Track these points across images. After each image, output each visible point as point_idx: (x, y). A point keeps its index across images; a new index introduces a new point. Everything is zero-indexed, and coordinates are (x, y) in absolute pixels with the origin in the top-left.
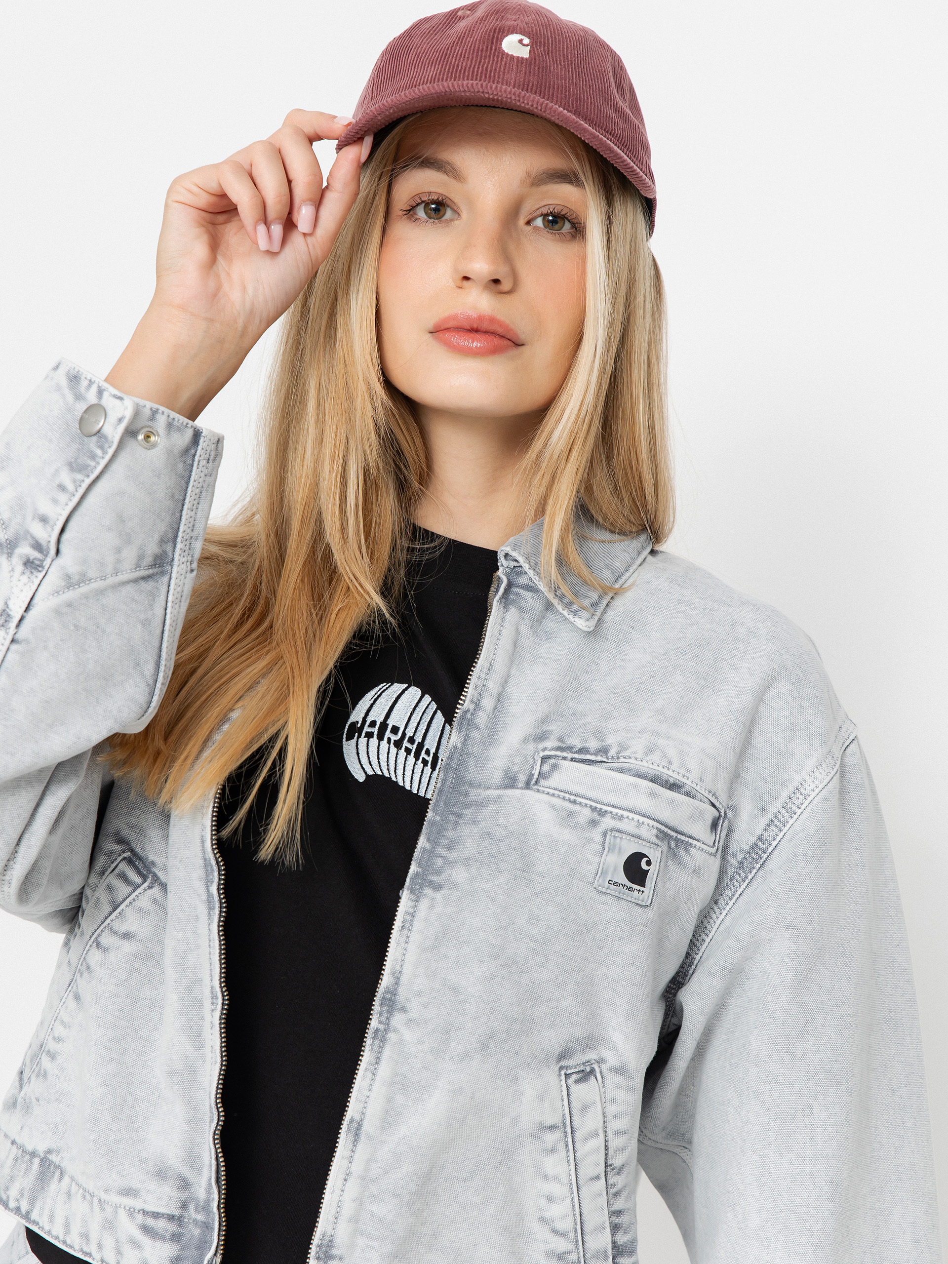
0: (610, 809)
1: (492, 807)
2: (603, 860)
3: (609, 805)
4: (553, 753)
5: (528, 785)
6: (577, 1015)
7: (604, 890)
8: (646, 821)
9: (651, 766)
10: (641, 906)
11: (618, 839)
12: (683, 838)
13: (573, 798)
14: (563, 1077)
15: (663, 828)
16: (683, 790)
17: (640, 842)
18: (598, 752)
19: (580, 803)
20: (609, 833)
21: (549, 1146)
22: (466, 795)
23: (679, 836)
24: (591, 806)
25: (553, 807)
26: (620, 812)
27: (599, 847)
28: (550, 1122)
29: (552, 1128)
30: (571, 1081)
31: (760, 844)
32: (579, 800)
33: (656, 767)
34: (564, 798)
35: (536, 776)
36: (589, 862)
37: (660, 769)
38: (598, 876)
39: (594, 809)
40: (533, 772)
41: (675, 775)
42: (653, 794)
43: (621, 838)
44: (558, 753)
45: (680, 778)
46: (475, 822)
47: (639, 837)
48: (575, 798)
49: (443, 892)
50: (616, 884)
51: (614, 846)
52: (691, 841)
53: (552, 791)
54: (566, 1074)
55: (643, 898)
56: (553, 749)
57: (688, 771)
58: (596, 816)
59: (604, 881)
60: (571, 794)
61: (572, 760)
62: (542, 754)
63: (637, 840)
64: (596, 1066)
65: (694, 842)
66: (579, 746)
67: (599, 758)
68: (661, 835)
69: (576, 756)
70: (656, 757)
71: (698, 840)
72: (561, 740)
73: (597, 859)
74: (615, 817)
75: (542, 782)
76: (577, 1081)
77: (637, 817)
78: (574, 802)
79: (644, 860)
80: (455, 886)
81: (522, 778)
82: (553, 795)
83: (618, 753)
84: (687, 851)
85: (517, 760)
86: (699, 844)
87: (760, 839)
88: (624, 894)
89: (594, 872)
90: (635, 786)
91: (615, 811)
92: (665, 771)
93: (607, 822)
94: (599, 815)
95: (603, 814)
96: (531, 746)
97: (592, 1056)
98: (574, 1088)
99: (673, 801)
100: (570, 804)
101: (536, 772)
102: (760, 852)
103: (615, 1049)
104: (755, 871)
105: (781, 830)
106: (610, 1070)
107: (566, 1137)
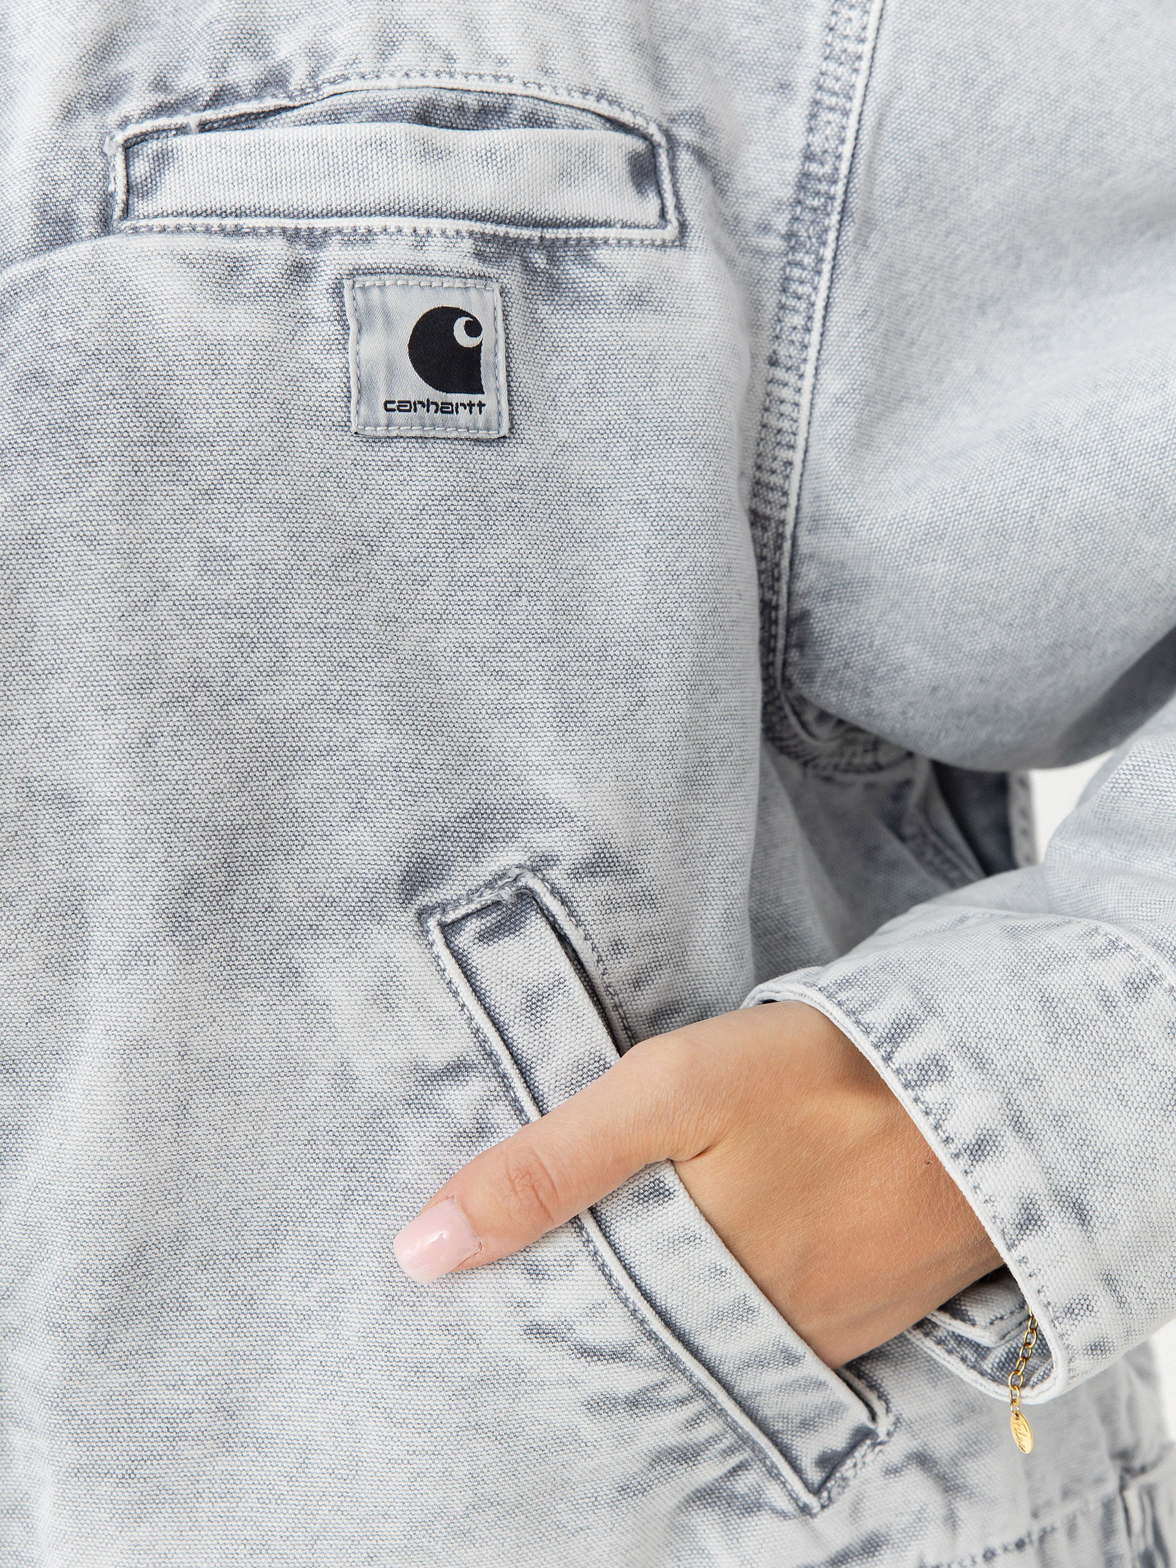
0: (333, 223)
1: (28, 307)
2: (351, 357)
3: (328, 214)
4: (148, 125)
5: (105, 225)
6: (416, 766)
7: (381, 432)
8: (435, 224)
9: (406, 82)
10: (489, 442)
11: (375, 294)
12: (562, 233)
13: (230, 222)
14: (436, 935)
15: (489, 228)
16: (515, 115)
17: (436, 281)
18: (263, 87)
19: (254, 232)
20: (347, 283)
21: (466, 1119)
23: (550, 234)
24: (284, 230)
25: (185, 260)
27: (332, 329)
28: (439, 1055)
29: (456, 1070)
30: (465, 938)
31: (813, 167)
32: (247, 223)
33: (417, 81)
34: (208, 230)
35: (120, 196)
36: (319, 374)
37: (432, 81)
38: (354, 400)
39: (293, 235)
40: (111, 188)
41: (474, 84)
42: (428, 153)
43: (382, 288)
44: (163, 122)
45: (489, 85)
47: (427, 271)
48: (236, 221)
50: (405, 406)
51: (369, 312)
52: (586, 233)
53: (171, 222)
54: (444, 927)
55: (487, 421)
56: (145, 116)
57: (501, 61)
58: (301, 250)
59: (371, 407)
60: (223, 214)
61: (205, 127)
62: (120, 137)
63: (424, 281)
64: (530, 880)
65: (599, 233)
66: (209, 88)
67: (269, 103)
68: (490, 249)
69: (210, 115)
70: (407, 56)
71: (607, 224)
72: (160, 84)
73: (337, 360)
74: (351, 239)
75: (141, 207)
76: (486, 936)
77: (407, 223)
78: (237, 232)
79: (460, 324)
81: (86, 211)
82: (178, 229)
83: (313, 76)
84: (584, 259)
85: (62, 170)
86: (612, 233)
87: (809, 156)
88: (434, 425)
89: (338, 393)
90: (380, 144)
91: (346, 223)
92: (445, 81)
93: (336, 259)
94: (311, 246)
95: (315, 240)
96: (87, 125)
98: (481, 957)
99: (490, 154)
100: (227, 240)
101: (118, 187)
102: (823, 187)
103: (564, 817)
104: (832, 236)
105: (846, 113)
106: (576, 874)
107: (508, 1087)
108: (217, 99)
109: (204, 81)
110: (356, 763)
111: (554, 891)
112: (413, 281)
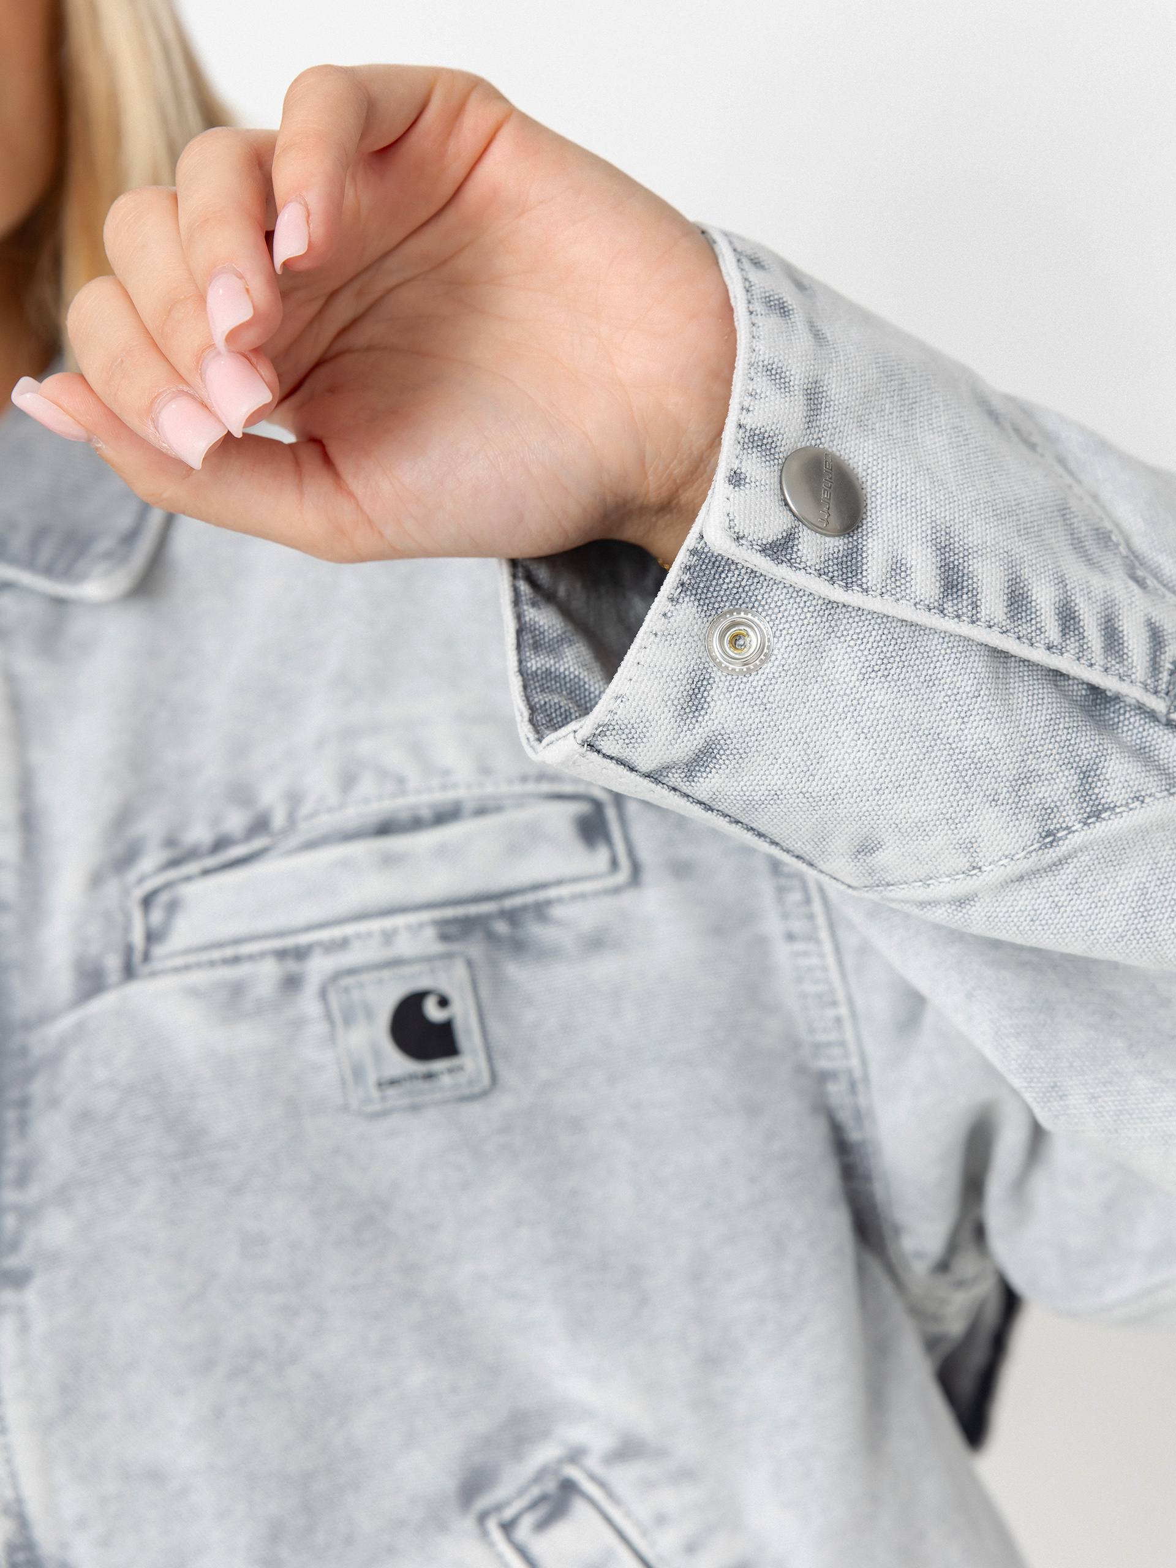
0: (315, 936)
1: (74, 1055)
3: (311, 929)
4: (162, 879)
5: (129, 972)
7: (377, 1107)
8: (400, 921)
10: (471, 1098)
12: (518, 900)
13: (229, 952)
14: (497, 1535)
15: (450, 912)
18: (249, 833)
19: (251, 958)
22: (24, 1052)
23: (508, 903)
24: (274, 950)
25: (194, 993)
26: (337, 932)
30: (523, 1531)
32: (242, 950)
33: (377, 804)
34: (210, 962)
35: (140, 945)
36: (319, 1069)
37: (391, 802)
39: (281, 954)
40: (132, 939)
41: (427, 797)
44: (173, 874)
45: (439, 796)
46: (54, 1102)
48: (232, 951)
49: (38, 1283)
50: (393, 1082)
52: (543, 893)
53: (184, 960)
54: (501, 1524)
56: (158, 872)
58: (292, 966)
60: (222, 947)
61: (206, 872)
62: (139, 893)
64: (573, 1472)
65: (553, 892)
66: (210, 837)
67: (258, 844)
68: (453, 929)
69: (210, 861)
70: (366, 786)
71: (560, 884)
72: (170, 842)
73: (330, 1053)
74: (332, 946)
75: (158, 951)
76: (542, 1525)
77: (375, 925)
78: (236, 960)
80: (54, 1259)
81: (113, 963)
82: (189, 965)
83: (290, 814)
84: (542, 918)
89: (337, 1081)
90: (345, 864)
91: (326, 934)
92: (403, 801)
93: (318, 967)
94: (298, 959)
95: (301, 954)
96: (112, 888)
97: (545, 1454)
98: (542, 1546)
99: (443, 848)
100: (228, 968)
101: (138, 937)
108: (220, 844)
109: (199, 834)
111: (593, 1478)
112: (386, 974)
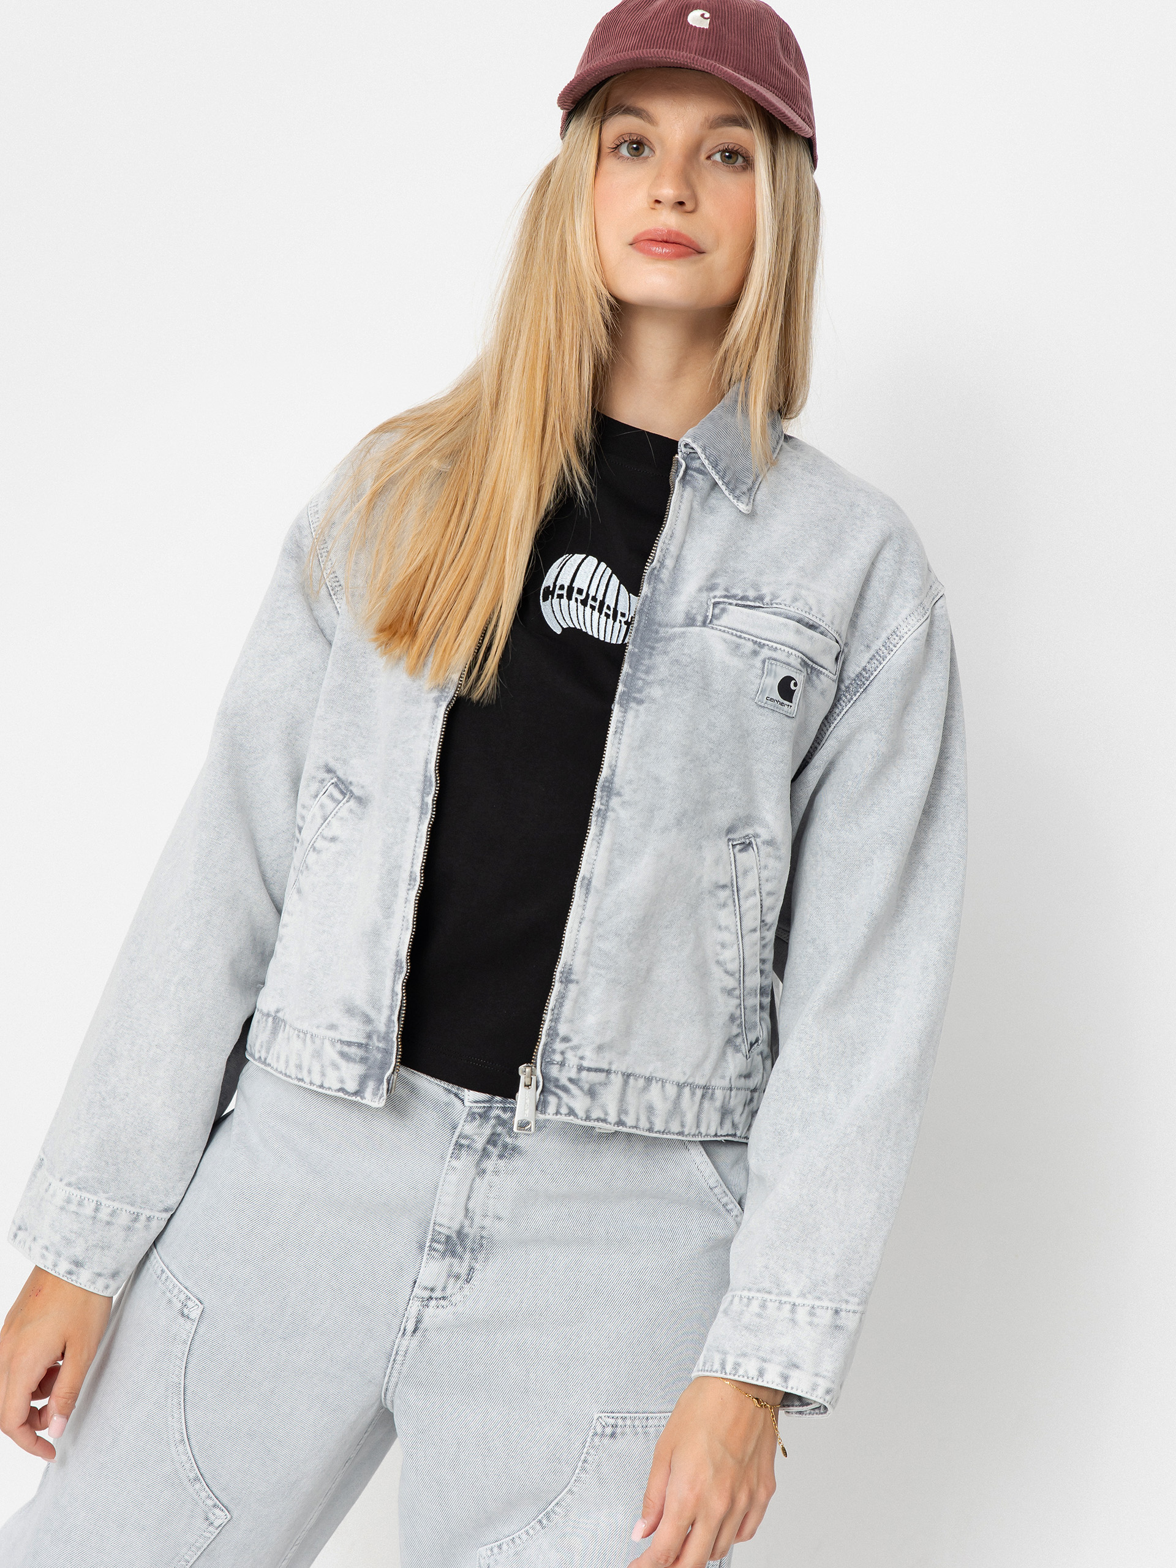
0: (767, 642)
1: (677, 641)
2: (762, 681)
3: (766, 640)
4: (721, 600)
5: (704, 624)
6: (740, 799)
7: (762, 704)
8: (794, 652)
9: (797, 611)
10: (789, 717)
11: (774, 666)
12: (816, 666)
13: (739, 634)
14: (731, 847)
15: (806, 660)
16: (819, 630)
17: (790, 668)
18: (755, 599)
19: (745, 638)
20: (767, 661)
21: (722, 901)
22: (657, 632)
23: (814, 665)
24: (753, 640)
25: (725, 640)
26: (775, 645)
27: (760, 672)
28: (722, 882)
29: (724, 887)
30: (736, 850)
31: (864, 673)
32: (743, 635)
33: (800, 612)
34: (732, 634)
35: (710, 617)
36: (752, 683)
37: (803, 613)
38: (759, 693)
39: (755, 643)
40: (708, 614)
41: (814, 619)
42: (798, 632)
43: (776, 665)
44: (726, 600)
45: (817, 621)
46: (665, 653)
47: (789, 664)
48: (740, 634)
49: (645, 705)
50: (772, 700)
51: (771, 670)
52: (821, 669)
53: (723, 629)
54: (733, 845)
55: (791, 711)
56: (721, 597)
57: (823, 616)
58: (757, 648)
59: (763, 698)
60: (737, 631)
61: (736, 605)
62: (713, 601)
63: (787, 667)
64: (752, 840)
65: (824, 671)
66: (741, 595)
67: (757, 604)
68: (803, 664)
69: (739, 602)
70: (799, 604)
71: (825, 668)
72: (726, 590)
73: (758, 681)
74: (771, 648)
75: (715, 622)
76: (741, 851)
77: (787, 649)
78: (740, 637)
79: (793, 682)
80: (653, 701)
81: (700, 618)
82: (724, 631)
83: (771, 600)
84: (818, 676)
85: (695, 605)
86: (826, 672)
87: (864, 669)
88: (777, 708)
89: (756, 690)
90: (786, 625)
91: (771, 644)
92: (807, 615)
93: (765, 653)
94: (759, 647)
95: (762, 646)
96: (705, 595)
97: (749, 831)
98: (739, 856)
99: (812, 638)
100: (737, 638)
101: (710, 614)
102: (863, 680)
103: (767, 826)
104: (858, 694)
105: (881, 663)
106: (763, 843)
107: (733, 894)
108: (742, 599)
109: (739, 592)
110: (726, 793)
112: (784, 666)
